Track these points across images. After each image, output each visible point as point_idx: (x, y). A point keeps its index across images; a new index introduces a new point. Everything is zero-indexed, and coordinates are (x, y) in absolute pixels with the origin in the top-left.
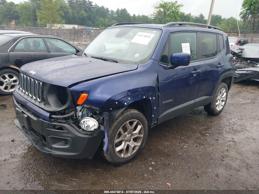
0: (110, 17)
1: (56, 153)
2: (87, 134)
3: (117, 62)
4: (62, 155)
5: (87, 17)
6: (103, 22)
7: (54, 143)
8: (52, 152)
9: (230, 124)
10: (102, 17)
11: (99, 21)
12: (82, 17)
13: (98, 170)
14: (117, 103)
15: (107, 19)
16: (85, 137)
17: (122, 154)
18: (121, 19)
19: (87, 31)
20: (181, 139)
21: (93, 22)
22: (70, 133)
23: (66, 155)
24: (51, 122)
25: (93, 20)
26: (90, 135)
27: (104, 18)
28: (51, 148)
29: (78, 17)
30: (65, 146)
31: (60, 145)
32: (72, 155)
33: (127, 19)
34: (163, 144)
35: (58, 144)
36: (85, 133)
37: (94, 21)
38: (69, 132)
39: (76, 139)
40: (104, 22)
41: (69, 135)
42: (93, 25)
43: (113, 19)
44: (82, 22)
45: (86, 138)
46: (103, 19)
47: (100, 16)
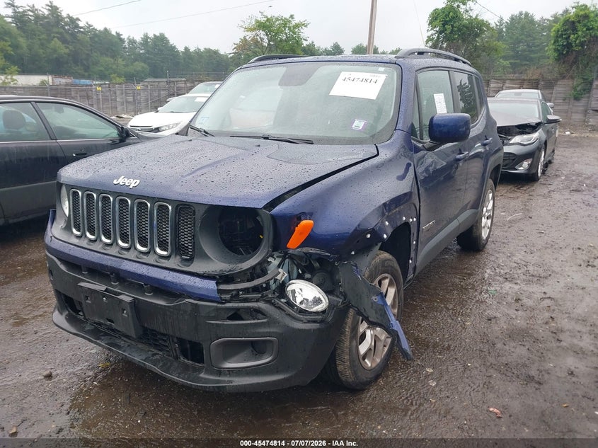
0: (129, 55)
1: (234, 384)
2: (315, 322)
3: (312, 144)
4: (251, 385)
5: (69, 55)
6: (111, 68)
7: (226, 357)
8: (224, 382)
9: (518, 264)
10: (107, 55)
11: (102, 66)
12: (55, 56)
13: (320, 408)
14: (369, 236)
15: (120, 60)
16: (311, 329)
17: (366, 360)
18: (156, 59)
19: (83, 91)
20: (448, 309)
21: (87, 69)
22: (275, 323)
23: (263, 383)
24: (224, 303)
25: (85, 62)
26: (322, 321)
27: (113, 57)
28: (220, 372)
29: (44, 55)
30: (258, 360)
31: (245, 361)
32: (279, 380)
33: (171, 59)
34: (419, 325)
35: (235, 358)
36: (309, 317)
37: (88, 67)
38: (272, 322)
39: (289, 337)
40: (114, 67)
41: (272, 330)
42: (86, 74)
43: (135, 60)
44: (57, 67)
45: (314, 330)
46: (109, 59)
47: (102, 54)
